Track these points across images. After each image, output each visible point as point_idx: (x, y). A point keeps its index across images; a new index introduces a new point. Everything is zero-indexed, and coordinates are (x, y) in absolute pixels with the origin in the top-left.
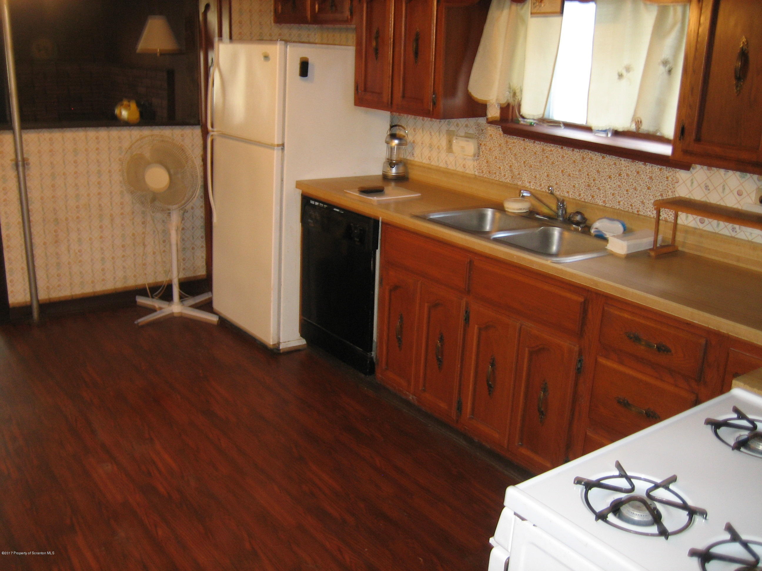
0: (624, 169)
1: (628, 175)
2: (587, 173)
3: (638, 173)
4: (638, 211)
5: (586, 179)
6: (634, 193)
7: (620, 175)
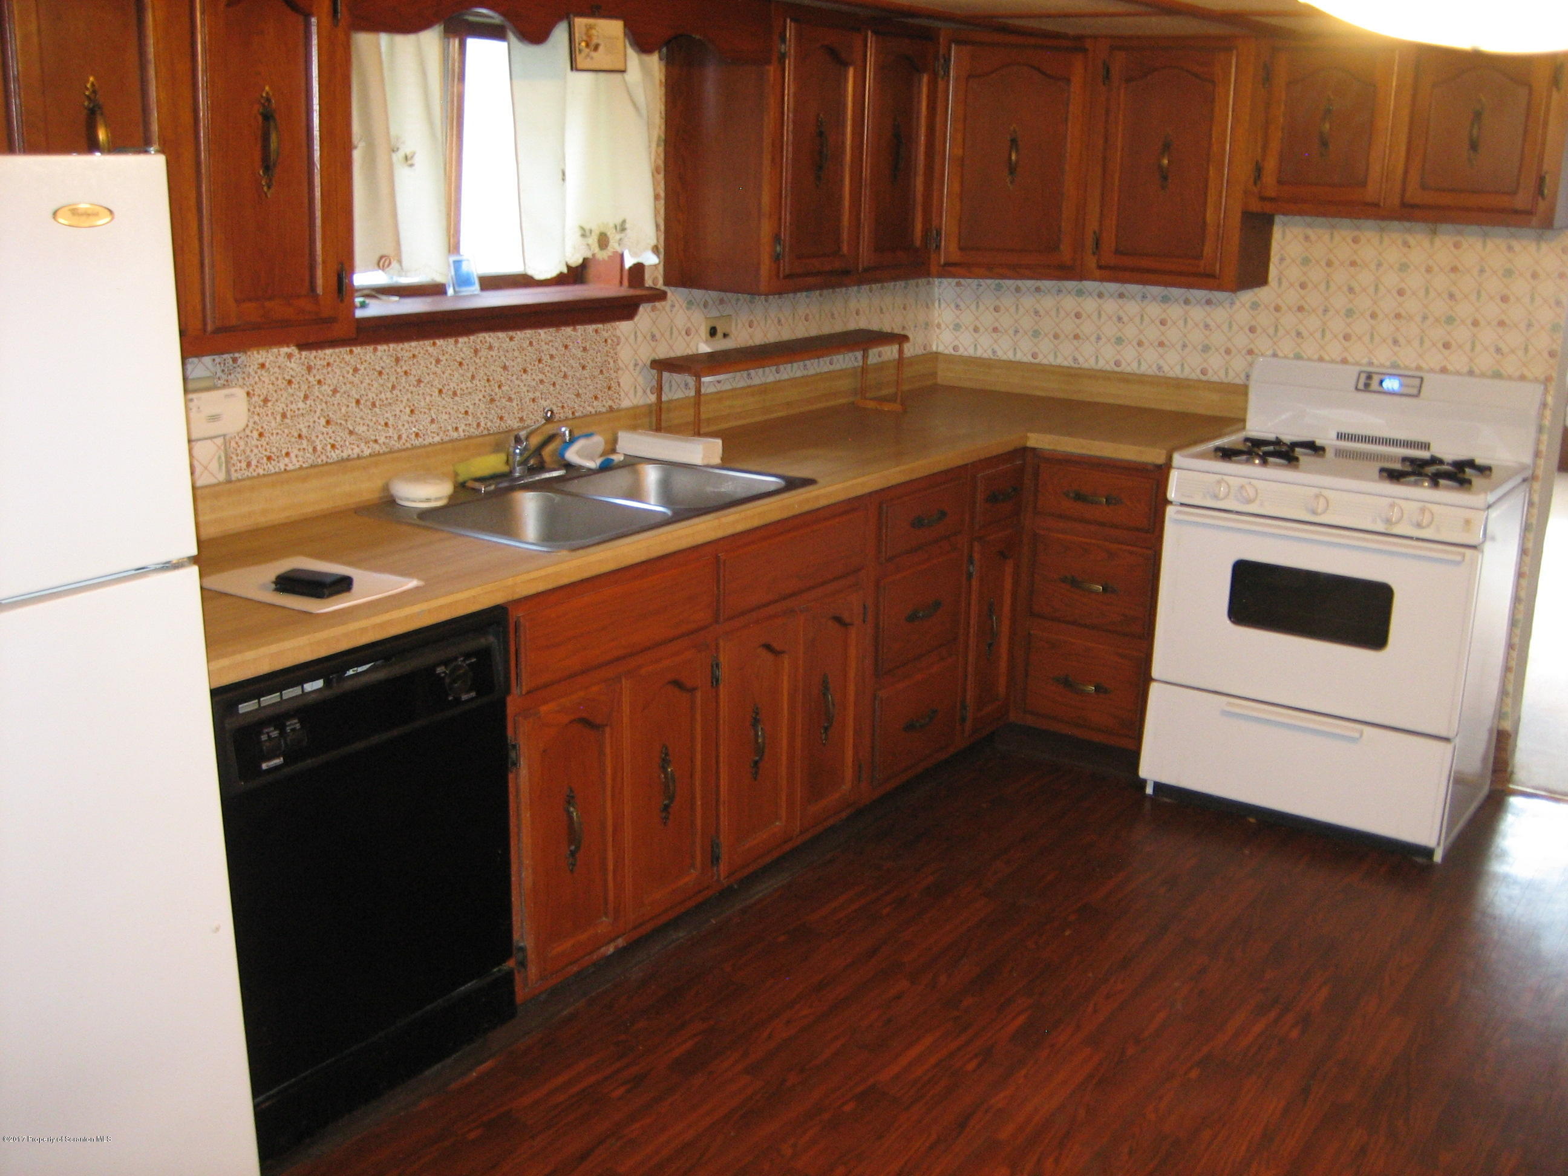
0: (545, 347)
1: (552, 357)
2: (485, 378)
3: (566, 347)
4: (573, 413)
5: (485, 391)
6: (564, 385)
7: (540, 361)
